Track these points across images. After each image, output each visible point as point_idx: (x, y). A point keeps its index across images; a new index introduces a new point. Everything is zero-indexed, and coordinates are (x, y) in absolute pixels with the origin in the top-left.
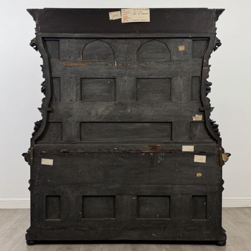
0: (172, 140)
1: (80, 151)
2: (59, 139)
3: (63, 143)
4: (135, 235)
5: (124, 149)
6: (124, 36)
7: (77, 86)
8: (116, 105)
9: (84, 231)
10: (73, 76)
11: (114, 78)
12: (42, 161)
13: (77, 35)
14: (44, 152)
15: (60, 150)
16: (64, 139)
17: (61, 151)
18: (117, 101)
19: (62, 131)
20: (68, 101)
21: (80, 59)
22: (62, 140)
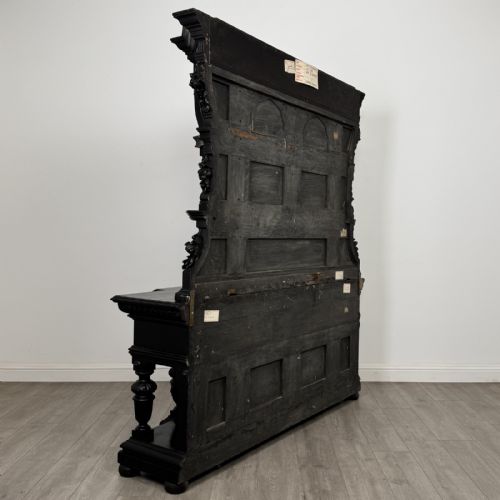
0: (325, 264)
1: (250, 290)
2: (222, 271)
3: (228, 279)
4: (298, 415)
5: (291, 282)
6: (296, 102)
7: (246, 174)
8: (283, 210)
9: (251, 431)
10: (243, 155)
11: (282, 168)
12: (206, 315)
13: (252, 84)
14: (207, 297)
15: (226, 292)
16: (229, 271)
17: (229, 293)
18: (285, 204)
19: (226, 257)
20: (235, 199)
21: (251, 127)
22: (225, 273)
